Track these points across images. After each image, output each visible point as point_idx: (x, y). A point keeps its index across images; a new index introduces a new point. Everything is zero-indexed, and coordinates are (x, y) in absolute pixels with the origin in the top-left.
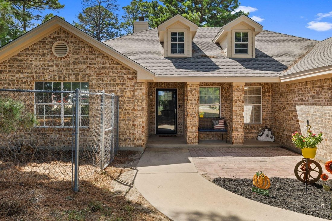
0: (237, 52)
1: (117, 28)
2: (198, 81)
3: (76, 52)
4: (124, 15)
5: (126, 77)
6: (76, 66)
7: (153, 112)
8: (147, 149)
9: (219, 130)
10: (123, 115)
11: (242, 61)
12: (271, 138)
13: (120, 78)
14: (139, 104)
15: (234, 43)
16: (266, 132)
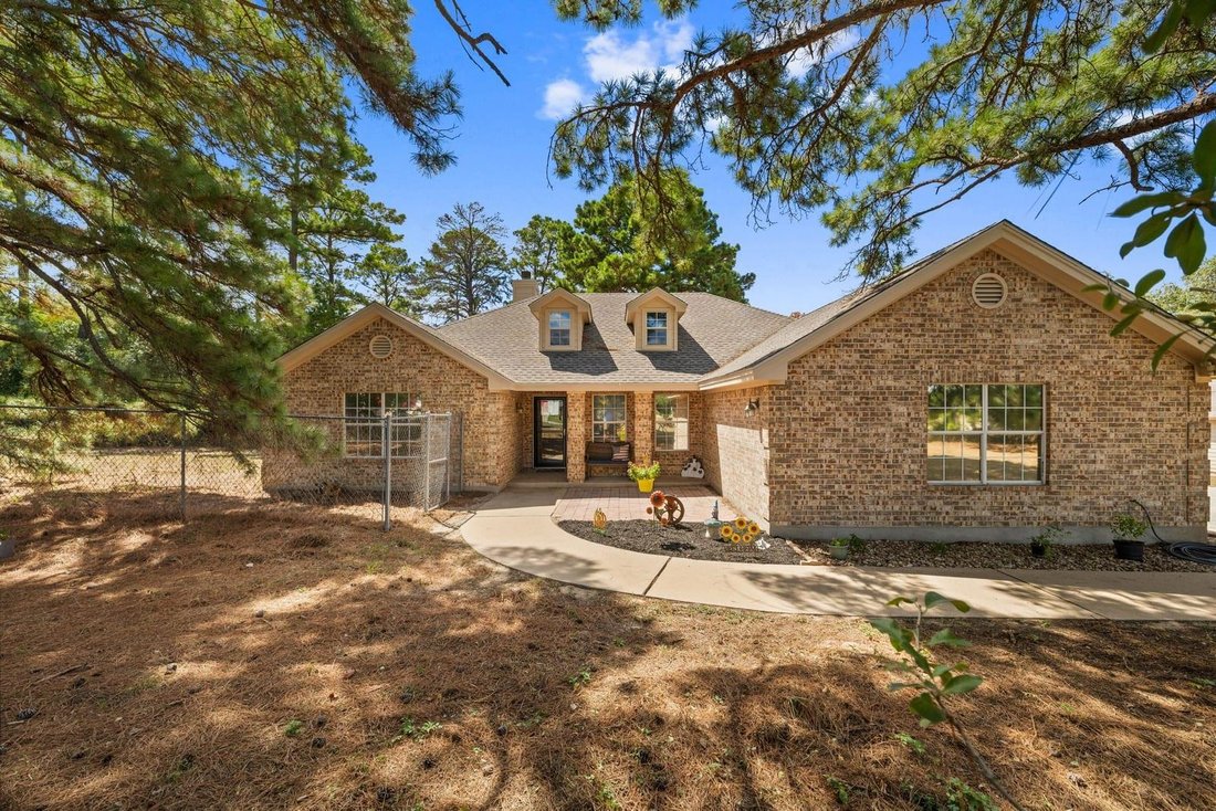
0: (651, 341)
1: (505, 269)
2: (583, 390)
3: (403, 351)
4: (518, 246)
5: (473, 385)
6: (403, 371)
7: (528, 434)
8: (507, 488)
9: (620, 461)
10: (470, 440)
11: (653, 356)
12: (700, 472)
13: (466, 387)
14: (493, 423)
15: (646, 328)
16: (694, 464)
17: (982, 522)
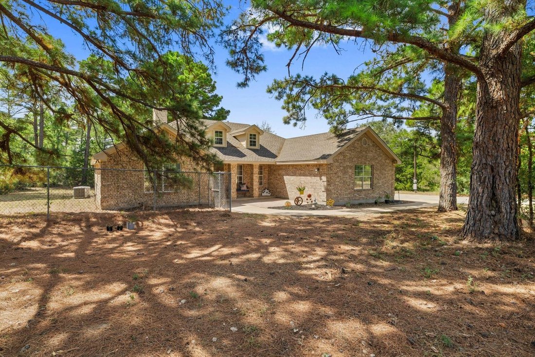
0: (251, 145)
2: (236, 163)
11: (253, 150)
12: (269, 194)
15: (249, 140)
16: (266, 191)
17: (363, 198)
